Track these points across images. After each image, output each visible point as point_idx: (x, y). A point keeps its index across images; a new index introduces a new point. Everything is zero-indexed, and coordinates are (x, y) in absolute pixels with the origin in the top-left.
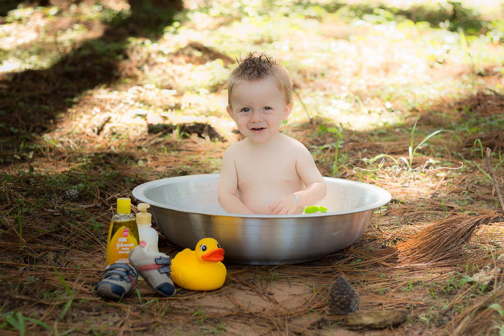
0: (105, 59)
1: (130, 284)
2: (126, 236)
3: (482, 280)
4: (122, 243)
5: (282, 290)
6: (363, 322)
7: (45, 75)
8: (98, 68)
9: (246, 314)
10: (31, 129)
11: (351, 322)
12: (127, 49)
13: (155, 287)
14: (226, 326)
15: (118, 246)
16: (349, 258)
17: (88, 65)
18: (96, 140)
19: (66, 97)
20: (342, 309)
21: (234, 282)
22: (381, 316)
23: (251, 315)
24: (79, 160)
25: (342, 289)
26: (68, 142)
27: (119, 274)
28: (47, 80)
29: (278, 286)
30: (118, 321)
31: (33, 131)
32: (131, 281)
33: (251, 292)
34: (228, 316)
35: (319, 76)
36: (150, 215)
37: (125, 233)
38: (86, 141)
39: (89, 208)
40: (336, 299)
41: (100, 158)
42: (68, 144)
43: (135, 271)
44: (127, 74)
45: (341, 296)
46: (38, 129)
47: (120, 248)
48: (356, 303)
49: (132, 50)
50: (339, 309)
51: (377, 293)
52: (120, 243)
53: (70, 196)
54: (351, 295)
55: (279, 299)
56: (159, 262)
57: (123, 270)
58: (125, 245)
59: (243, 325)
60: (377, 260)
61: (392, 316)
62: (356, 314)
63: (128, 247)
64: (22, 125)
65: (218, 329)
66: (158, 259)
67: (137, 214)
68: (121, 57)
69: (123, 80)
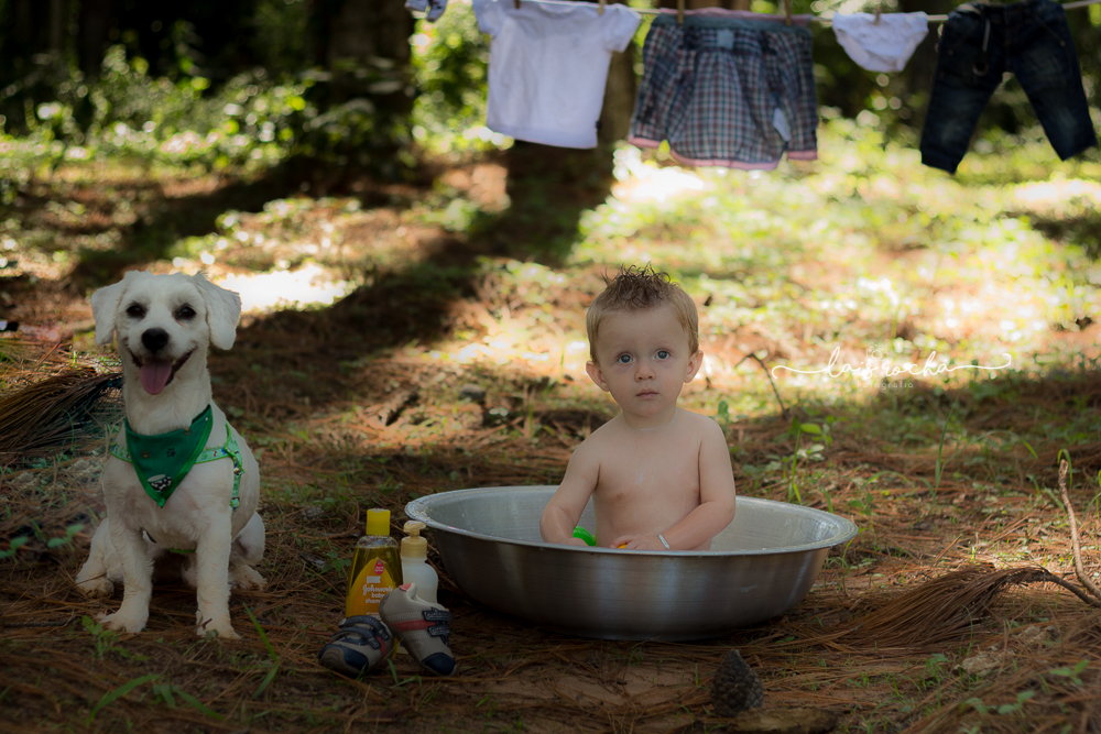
0: (427, 295)
1: (378, 652)
2: (379, 573)
3: (978, 668)
4: (372, 586)
5: (642, 677)
6: (761, 726)
7: (312, 320)
8: (411, 310)
9: (569, 708)
10: (267, 411)
12: (474, 277)
13: (420, 660)
14: (530, 724)
15: (366, 590)
16: (776, 635)
17: (394, 303)
18: (381, 435)
19: (342, 358)
20: (732, 707)
21: (563, 663)
22: (792, 718)
23: (576, 711)
24: (343, 464)
25: (732, 672)
26: (331, 435)
27: (359, 634)
28: (314, 330)
29: (638, 672)
30: (350, 706)
31: (269, 416)
32: (380, 647)
33: (587, 679)
34: (537, 708)
35: (828, 337)
36: (423, 540)
37: (378, 569)
38: (363, 436)
39: (339, 538)
40: (721, 689)
41: (380, 464)
42: (331, 440)
43: (388, 630)
44: (465, 323)
45: (730, 683)
46: (281, 413)
47: (369, 593)
48: (757, 698)
49: (482, 282)
50: (726, 707)
51: (804, 689)
52: (369, 585)
53: (308, 518)
54: (747, 682)
55: (632, 691)
56: (429, 617)
57: (368, 626)
58: (377, 589)
59: (559, 724)
60: (821, 638)
61: (812, 718)
62: (752, 713)
63: (382, 593)
64: (251, 402)
65: (515, 727)
66: (428, 612)
67: (403, 539)
68: (457, 293)
69: (457, 334)
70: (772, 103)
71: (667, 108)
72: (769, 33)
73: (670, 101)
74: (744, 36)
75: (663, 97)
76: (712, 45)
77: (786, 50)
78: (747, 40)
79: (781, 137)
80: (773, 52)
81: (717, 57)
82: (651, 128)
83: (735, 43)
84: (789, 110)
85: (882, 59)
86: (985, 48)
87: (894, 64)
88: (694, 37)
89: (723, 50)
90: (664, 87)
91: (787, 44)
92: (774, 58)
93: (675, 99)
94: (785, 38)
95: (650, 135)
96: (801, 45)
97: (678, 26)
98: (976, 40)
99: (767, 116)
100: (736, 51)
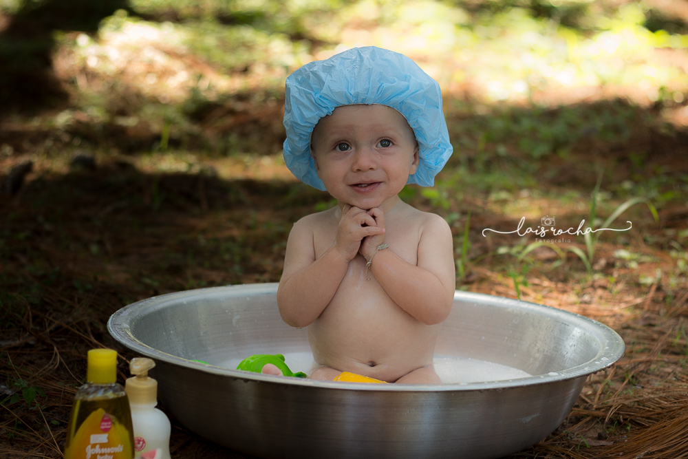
2: (105, 431)
4: (98, 446)
15: (90, 452)
36: (153, 382)
37: (105, 425)
52: (94, 446)
58: (104, 450)
67: (129, 381)
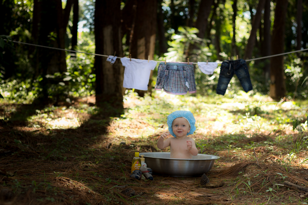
1: (140, 176)
6: (210, 186)
11: (207, 186)
13: (147, 178)
15: (135, 167)
17: (94, 127)
22: (216, 184)
25: (204, 177)
27: (137, 173)
36: (144, 158)
37: (138, 163)
40: (202, 180)
43: (141, 172)
45: (204, 179)
48: (208, 181)
54: (207, 179)
56: (149, 170)
61: (219, 184)
63: (138, 167)
67: (141, 158)
69: (110, 134)
70: (185, 80)
71: (163, 81)
72: (184, 66)
73: (164, 80)
74: (179, 67)
75: (162, 79)
76: (172, 69)
77: (188, 70)
78: (180, 68)
79: (187, 88)
80: (185, 70)
81: (174, 72)
82: (160, 86)
83: (177, 68)
84: (189, 82)
85: (208, 72)
86: (230, 69)
87: (211, 73)
88: (168, 67)
89: (175, 70)
90: (163, 77)
91: (188, 69)
92: (185, 72)
93: (165, 79)
94: (188, 67)
95: (159, 88)
96: (191, 69)
97: (165, 65)
98: (228, 68)
99: (184, 83)
100: (178, 70)
